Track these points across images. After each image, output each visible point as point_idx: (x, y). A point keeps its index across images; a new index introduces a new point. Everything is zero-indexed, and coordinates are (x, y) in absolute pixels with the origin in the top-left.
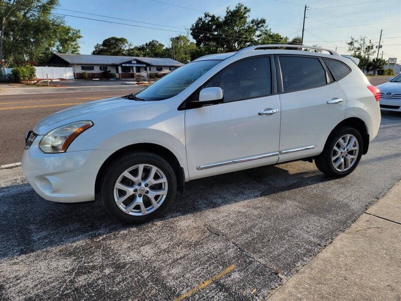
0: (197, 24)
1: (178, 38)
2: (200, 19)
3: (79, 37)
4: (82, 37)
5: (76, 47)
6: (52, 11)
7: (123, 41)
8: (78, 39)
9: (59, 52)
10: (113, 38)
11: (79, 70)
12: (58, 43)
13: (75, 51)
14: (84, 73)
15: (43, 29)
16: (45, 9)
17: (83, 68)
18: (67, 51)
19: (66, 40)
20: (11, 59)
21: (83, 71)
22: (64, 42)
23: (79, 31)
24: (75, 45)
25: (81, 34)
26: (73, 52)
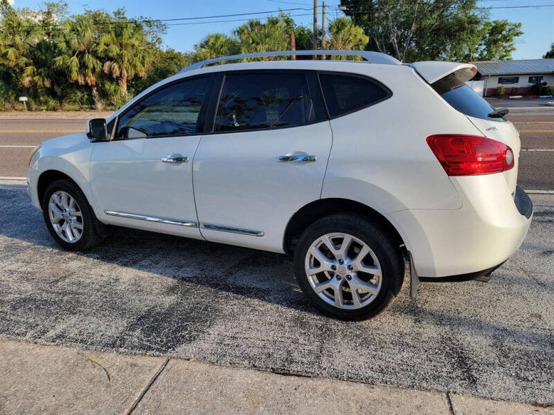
3: (518, 34)
4: (521, 33)
5: (509, 49)
8: (516, 37)
11: (494, 84)
12: (483, 47)
13: (505, 56)
14: (500, 88)
15: (456, 31)
17: (501, 81)
18: (494, 56)
21: (500, 85)
22: (491, 44)
23: (520, 25)
24: (509, 46)
25: (521, 29)
26: (501, 58)
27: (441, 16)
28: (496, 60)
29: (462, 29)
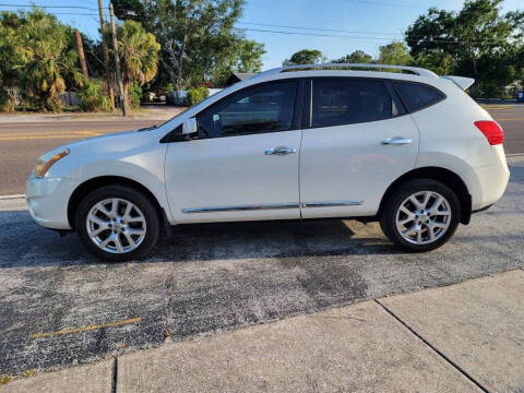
0: (416, 26)
1: (389, 47)
2: (422, 18)
3: (263, 52)
4: (266, 52)
5: (258, 64)
6: (236, 25)
7: (316, 53)
8: (262, 55)
9: (240, 71)
10: (303, 52)
12: (240, 61)
16: (227, 23)
18: (248, 69)
19: (248, 57)
20: (189, 81)
22: (245, 59)
23: (263, 45)
24: (258, 62)
25: (265, 49)
26: (254, 71)
27: (206, 32)
28: (250, 72)
29: (228, 45)
